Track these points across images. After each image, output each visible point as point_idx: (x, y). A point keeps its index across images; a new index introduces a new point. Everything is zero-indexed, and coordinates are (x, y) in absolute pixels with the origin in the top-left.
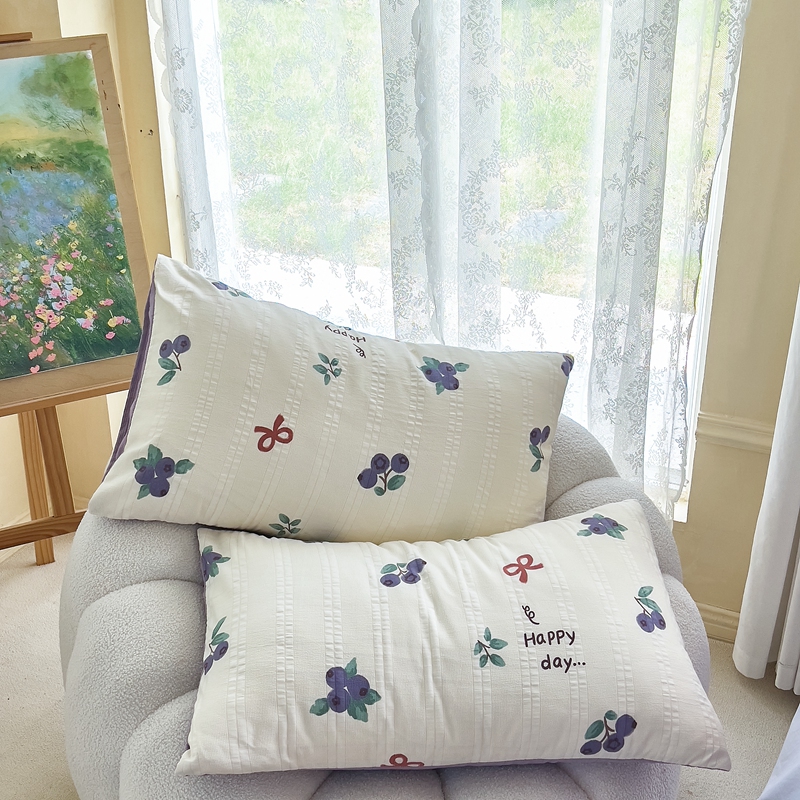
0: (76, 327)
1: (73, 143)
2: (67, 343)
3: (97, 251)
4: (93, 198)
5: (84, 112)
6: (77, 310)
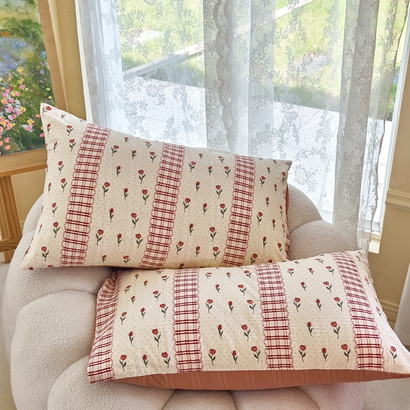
0: (22, 129)
1: (20, 21)
2: (17, 139)
3: (34, 85)
4: (32, 54)
5: (27, 2)
6: (23, 120)
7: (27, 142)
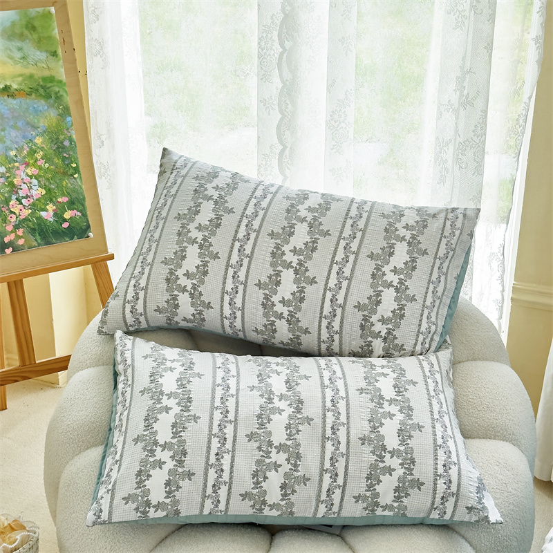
0: (40, 218)
1: (39, 78)
2: (33, 231)
3: (56, 160)
4: (55, 120)
5: (48, 54)
6: (41, 205)
7: (47, 234)
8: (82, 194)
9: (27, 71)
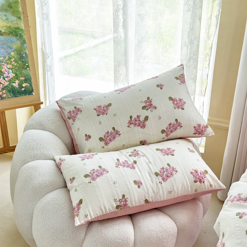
0: (12, 86)
1: (13, 28)
2: (9, 91)
3: (20, 62)
4: (19, 45)
5: (17, 18)
6: (13, 81)
7: (15, 93)
8: (30, 76)
9: (8, 25)
